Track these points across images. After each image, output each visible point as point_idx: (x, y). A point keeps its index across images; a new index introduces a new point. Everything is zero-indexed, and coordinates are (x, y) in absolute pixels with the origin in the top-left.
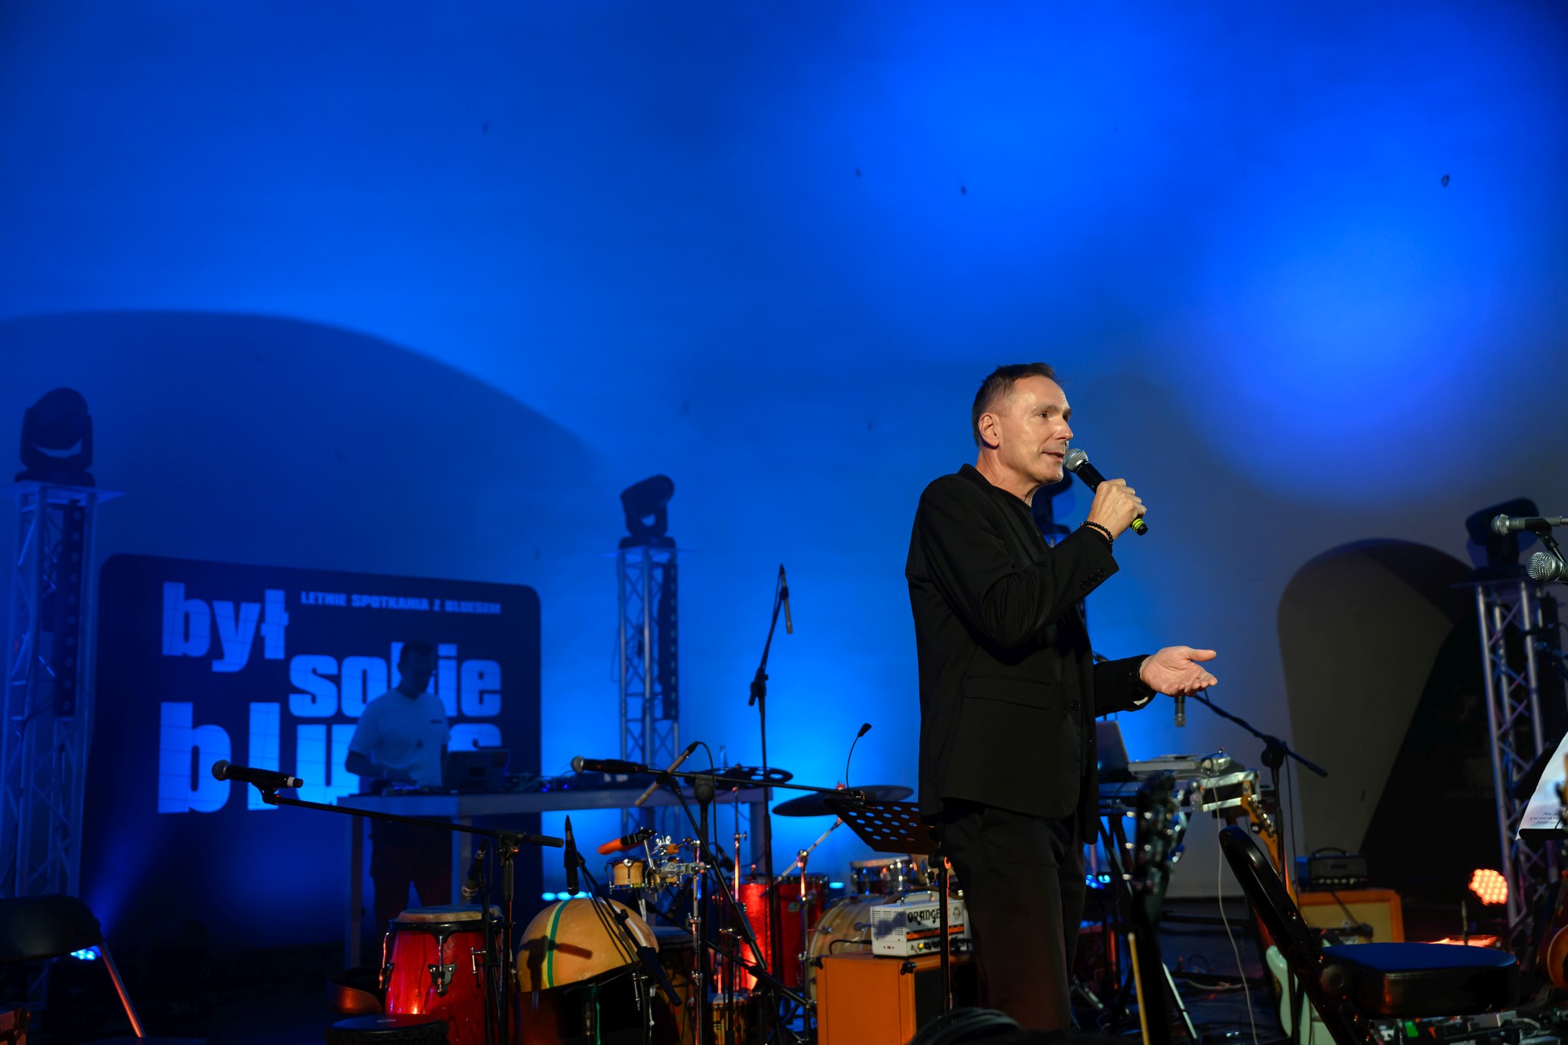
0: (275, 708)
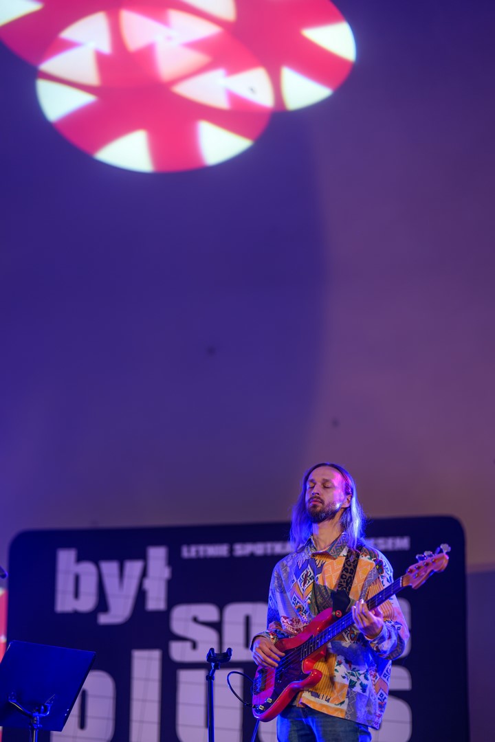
0: (156, 654)
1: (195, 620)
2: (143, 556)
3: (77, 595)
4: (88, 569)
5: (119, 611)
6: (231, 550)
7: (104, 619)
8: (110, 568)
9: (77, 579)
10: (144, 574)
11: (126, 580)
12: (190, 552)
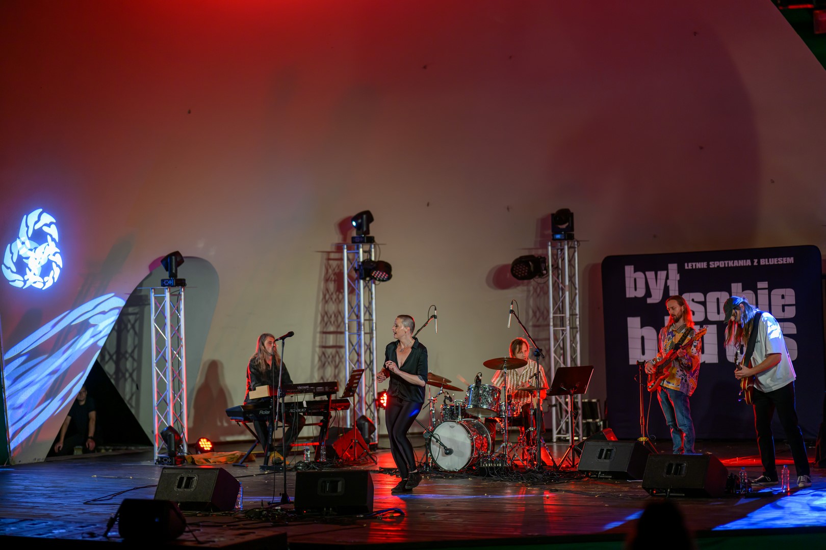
1: (693, 300)
2: (667, 269)
3: (636, 290)
4: (640, 275)
5: (656, 297)
6: (708, 265)
7: (649, 301)
8: (650, 275)
9: (635, 280)
10: (667, 278)
11: (658, 280)
12: (688, 266)
